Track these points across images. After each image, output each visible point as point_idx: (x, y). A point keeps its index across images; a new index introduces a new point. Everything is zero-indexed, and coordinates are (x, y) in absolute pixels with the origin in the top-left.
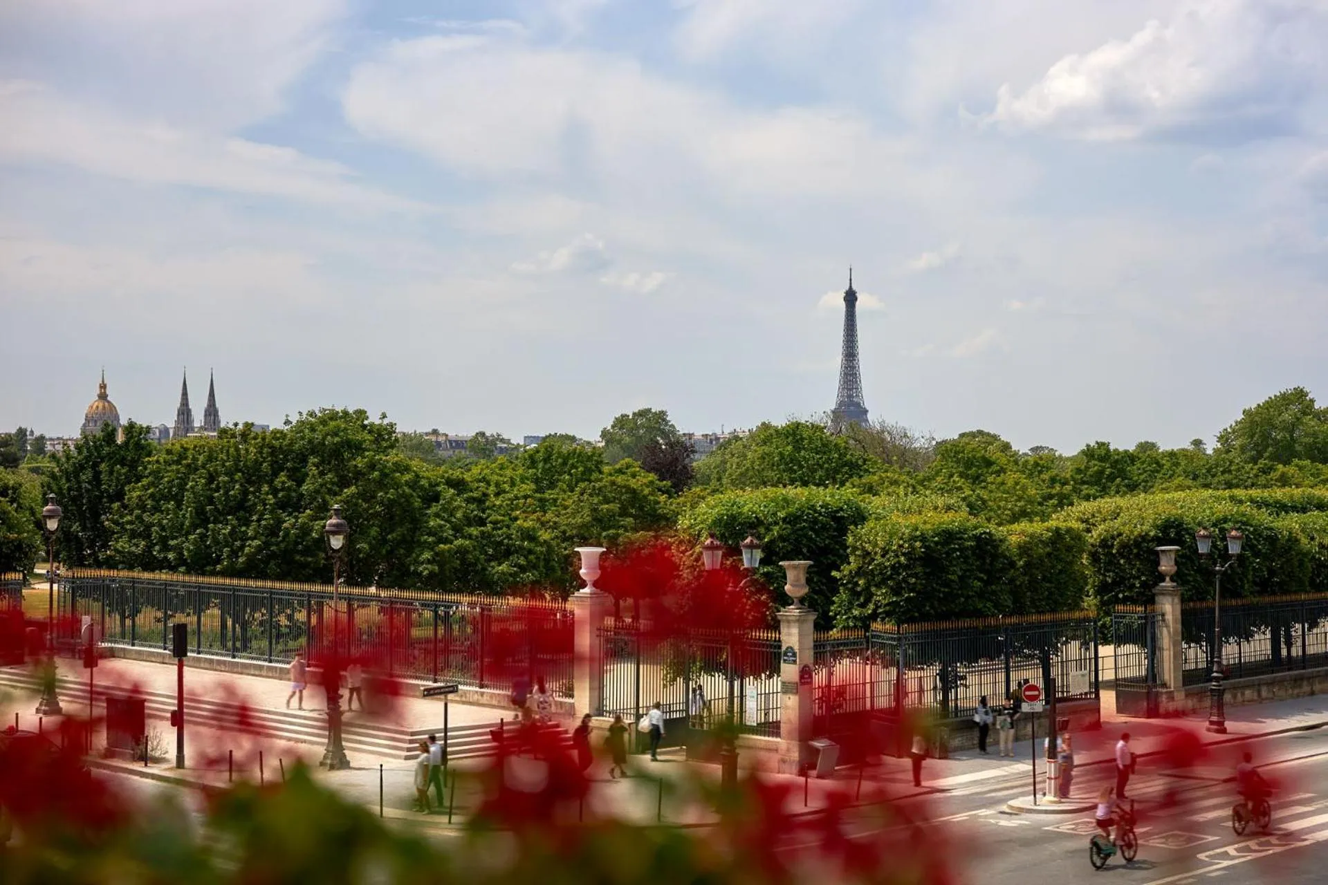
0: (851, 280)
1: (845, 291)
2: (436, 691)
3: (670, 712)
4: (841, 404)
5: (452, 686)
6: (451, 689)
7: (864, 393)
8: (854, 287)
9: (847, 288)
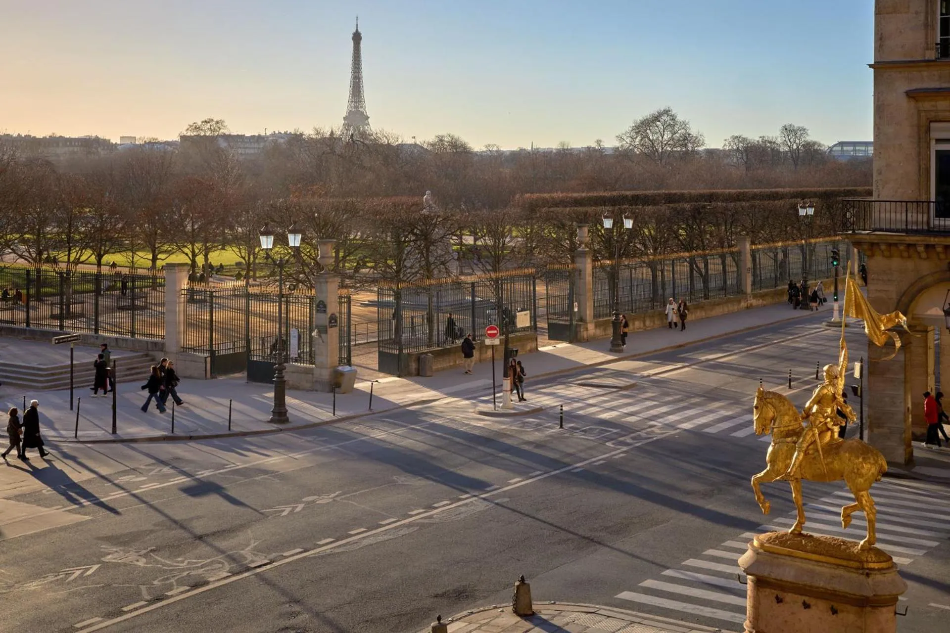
0: (357, 25)
1: (353, 32)
2: (65, 340)
3: (225, 350)
4: (350, 113)
5: (76, 336)
6: (76, 338)
7: (367, 104)
8: (359, 30)
9: (354, 30)
